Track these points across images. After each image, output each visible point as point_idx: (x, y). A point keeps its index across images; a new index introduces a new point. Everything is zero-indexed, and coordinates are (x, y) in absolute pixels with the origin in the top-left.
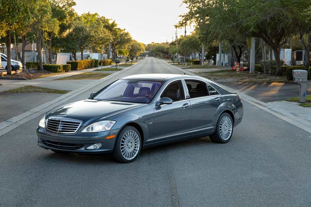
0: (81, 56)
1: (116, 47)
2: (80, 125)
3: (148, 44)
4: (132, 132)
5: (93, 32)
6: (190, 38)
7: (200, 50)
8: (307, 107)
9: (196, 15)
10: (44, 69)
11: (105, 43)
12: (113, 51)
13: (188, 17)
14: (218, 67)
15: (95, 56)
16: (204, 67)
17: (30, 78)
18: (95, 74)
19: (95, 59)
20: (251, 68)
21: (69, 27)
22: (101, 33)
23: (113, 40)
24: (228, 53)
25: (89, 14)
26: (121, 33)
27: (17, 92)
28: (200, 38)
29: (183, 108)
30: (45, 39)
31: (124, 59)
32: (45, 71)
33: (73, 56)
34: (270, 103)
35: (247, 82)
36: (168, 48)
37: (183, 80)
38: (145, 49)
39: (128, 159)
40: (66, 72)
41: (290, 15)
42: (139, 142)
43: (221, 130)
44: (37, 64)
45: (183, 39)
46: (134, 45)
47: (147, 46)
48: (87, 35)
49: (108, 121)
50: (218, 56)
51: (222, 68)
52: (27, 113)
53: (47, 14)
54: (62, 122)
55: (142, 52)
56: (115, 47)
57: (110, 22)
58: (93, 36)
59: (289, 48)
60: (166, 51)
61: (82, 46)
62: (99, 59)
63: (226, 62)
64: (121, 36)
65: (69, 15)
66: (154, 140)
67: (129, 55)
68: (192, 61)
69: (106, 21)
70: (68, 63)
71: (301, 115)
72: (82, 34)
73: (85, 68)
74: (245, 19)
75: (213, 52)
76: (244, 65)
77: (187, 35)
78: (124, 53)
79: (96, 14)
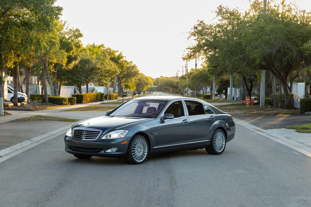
0: (86, 89)
1: (123, 81)
2: (100, 133)
3: (157, 78)
4: (141, 140)
5: (99, 64)
6: (201, 72)
7: (211, 84)
8: (302, 132)
9: (204, 47)
10: (49, 102)
11: (112, 76)
12: (119, 85)
13: (197, 50)
14: (229, 101)
15: (101, 90)
16: (215, 101)
17: (37, 110)
18: (101, 107)
19: (101, 93)
20: (261, 101)
21: (75, 58)
22: (108, 65)
23: (120, 73)
24: (240, 87)
25: (94, 45)
26: (128, 66)
27: (29, 120)
28: (209, 70)
29: (183, 123)
30: (51, 71)
31: (130, 94)
32: (51, 103)
33: (78, 89)
34: (269, 130)
35: (255, 114)
36: (178, 83)
37: (183, 100)
38: (153, 83)
39: (138, 161)
40: (71, 104)
41: (294, 49)
42: (147, 148)
43: (215, 143)
44: (42, 96)
45: (193, 72)
46: (141, 79)
47: (156, 80)
48: (92, 68)
49: (122, 131)
50: (229, 89)
51: (233, 102)
52: (45, 136)
53: (55, 45)
54: (86, 131)
55: (150, 87)
56: (121, 80)
57: (117, 54)
58: (99, 69)
59: (303, 82)
60: (175, 86)
61: (88, 79)
62: (104, 92)
63: (237, 97)
64: (128, 69)
65: (76, 47)
66: (159, 148)
67: (136, 90)
68: (203, 96)
69: (112, 53)
70: (73, 96)
71: (294, 138)
72: (88, 66)
73: (91, 101)
74: (252, 51)
75: (224, 86)
76: (255, 99)
77: (197, 68)
78: (131, 87)
79: (102, 46)
